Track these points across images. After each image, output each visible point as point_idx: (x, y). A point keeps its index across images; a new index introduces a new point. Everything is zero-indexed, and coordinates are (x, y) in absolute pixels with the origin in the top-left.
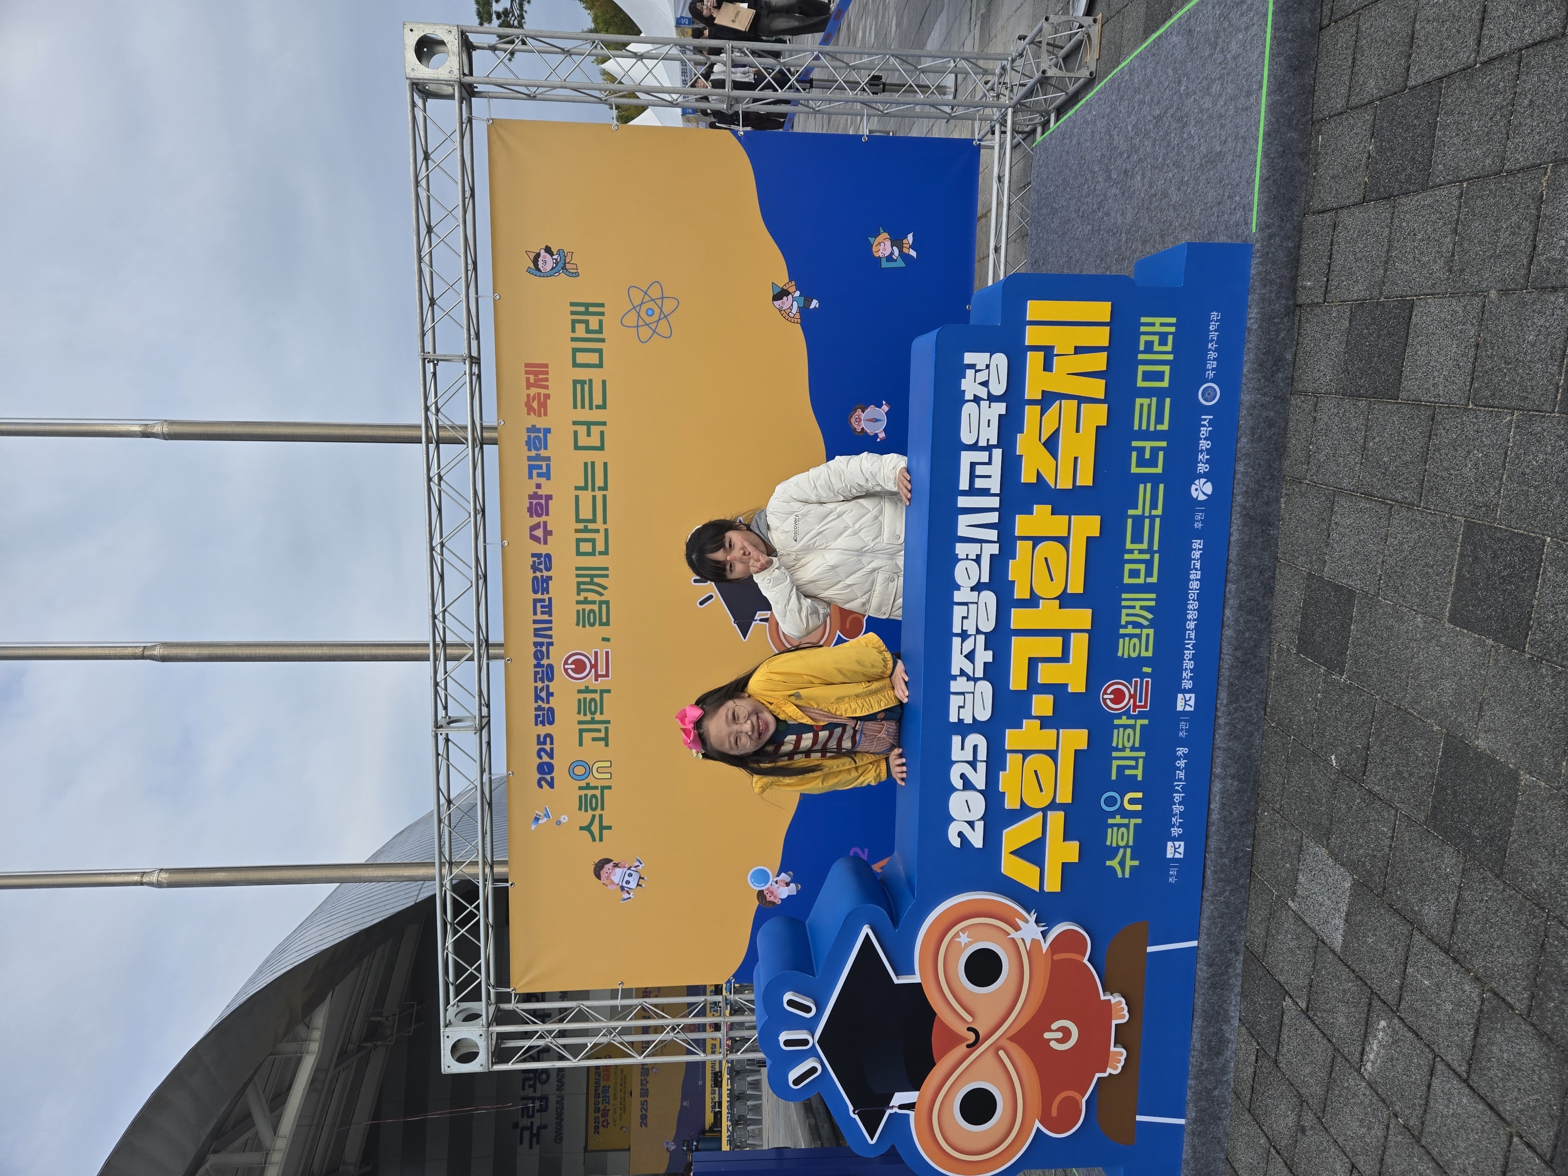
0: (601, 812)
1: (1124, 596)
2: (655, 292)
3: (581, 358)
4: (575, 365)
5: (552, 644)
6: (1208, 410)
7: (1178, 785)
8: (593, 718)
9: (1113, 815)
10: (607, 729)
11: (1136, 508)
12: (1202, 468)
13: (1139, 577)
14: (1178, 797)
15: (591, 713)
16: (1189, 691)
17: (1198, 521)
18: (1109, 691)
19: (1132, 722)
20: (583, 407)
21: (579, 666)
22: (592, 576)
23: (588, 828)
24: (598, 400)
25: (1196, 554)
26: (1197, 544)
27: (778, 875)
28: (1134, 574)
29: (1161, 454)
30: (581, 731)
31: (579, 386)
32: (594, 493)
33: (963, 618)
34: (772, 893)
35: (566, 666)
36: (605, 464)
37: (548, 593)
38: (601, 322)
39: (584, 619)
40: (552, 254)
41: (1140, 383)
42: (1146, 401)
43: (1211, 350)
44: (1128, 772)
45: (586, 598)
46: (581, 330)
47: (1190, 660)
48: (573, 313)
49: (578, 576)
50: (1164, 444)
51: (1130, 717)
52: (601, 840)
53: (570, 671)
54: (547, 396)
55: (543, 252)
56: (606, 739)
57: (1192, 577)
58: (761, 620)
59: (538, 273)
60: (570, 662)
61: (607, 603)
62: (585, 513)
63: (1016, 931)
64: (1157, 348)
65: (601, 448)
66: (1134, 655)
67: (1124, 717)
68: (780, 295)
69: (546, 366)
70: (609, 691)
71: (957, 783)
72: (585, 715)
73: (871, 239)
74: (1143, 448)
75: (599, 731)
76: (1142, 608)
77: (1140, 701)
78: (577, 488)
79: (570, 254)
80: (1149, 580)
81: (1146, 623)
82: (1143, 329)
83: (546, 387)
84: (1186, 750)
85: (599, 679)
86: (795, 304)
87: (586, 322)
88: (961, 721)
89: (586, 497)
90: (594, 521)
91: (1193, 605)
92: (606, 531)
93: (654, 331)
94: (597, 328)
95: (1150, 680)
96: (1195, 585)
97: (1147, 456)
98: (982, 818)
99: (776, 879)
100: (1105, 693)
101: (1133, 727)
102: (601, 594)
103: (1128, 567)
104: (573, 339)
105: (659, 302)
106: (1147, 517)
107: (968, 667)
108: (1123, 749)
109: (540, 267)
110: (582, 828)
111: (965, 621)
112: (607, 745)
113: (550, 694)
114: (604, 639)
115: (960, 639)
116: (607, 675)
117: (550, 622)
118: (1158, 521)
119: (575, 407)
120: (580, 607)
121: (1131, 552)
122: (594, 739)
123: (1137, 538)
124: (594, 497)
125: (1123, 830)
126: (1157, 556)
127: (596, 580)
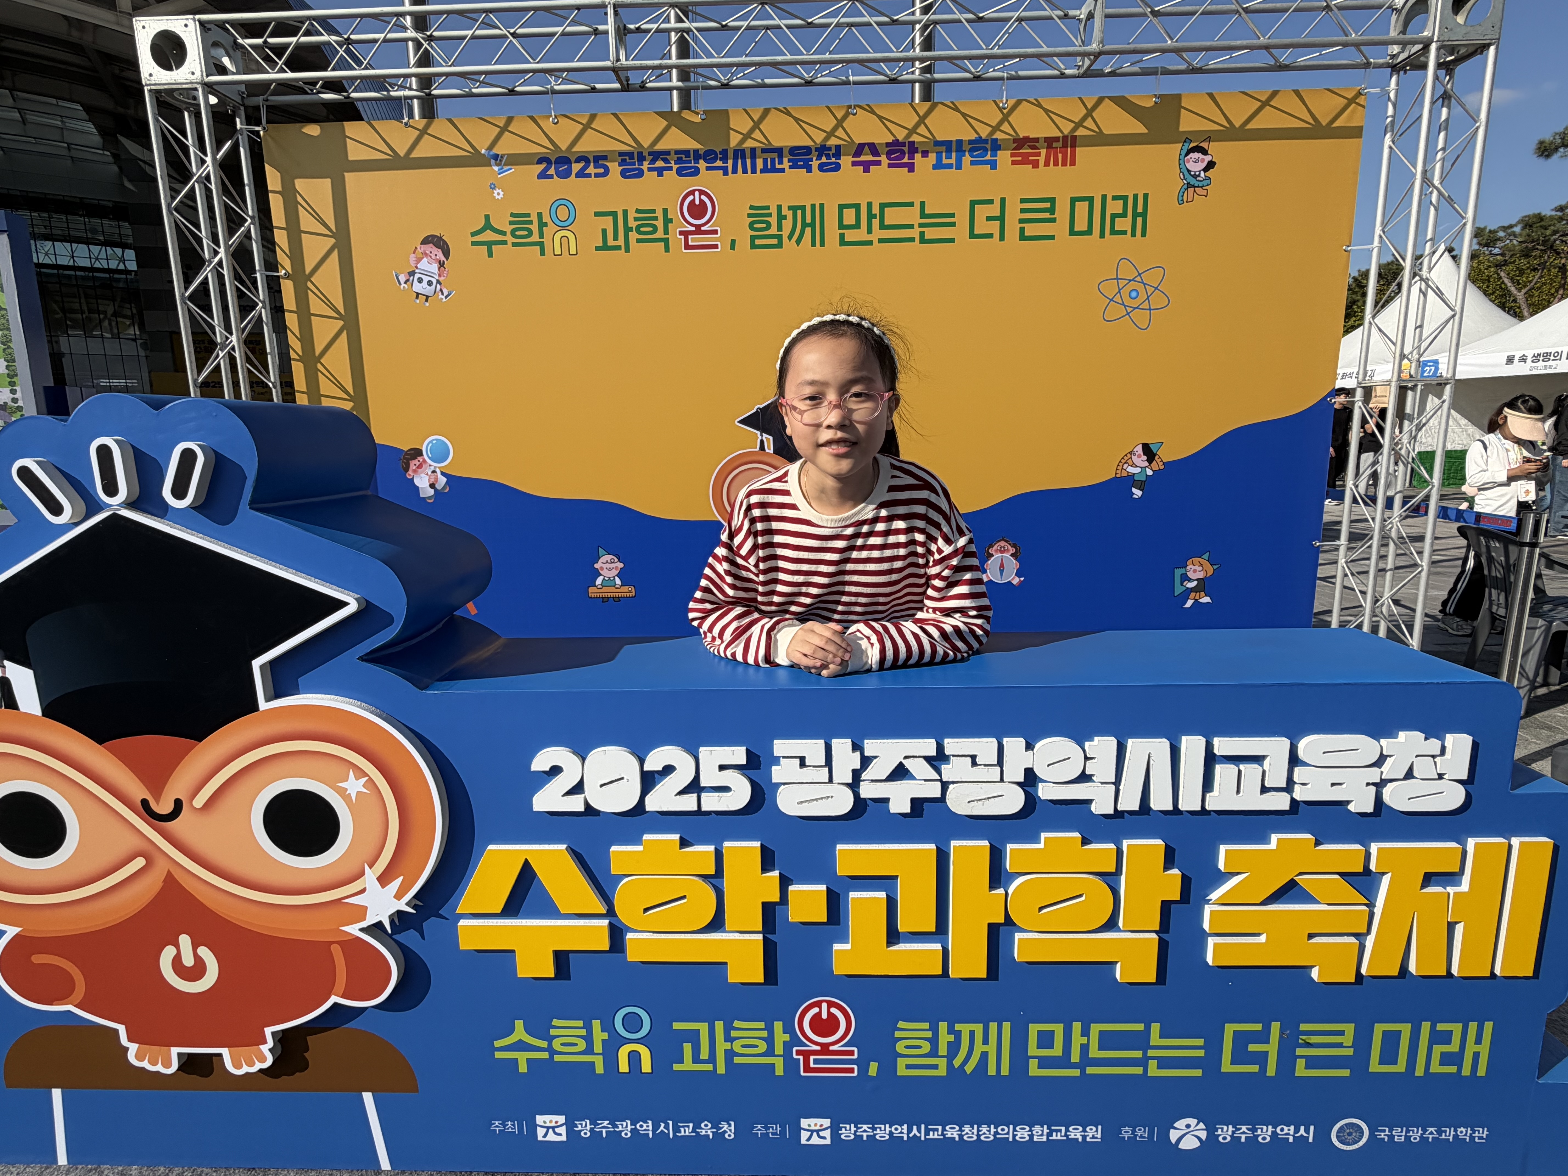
0: (510, 243)
1: (1007, 1026)
2: (1157, 300)
3: (1082, 208)
4: (1074, 200)
5: (726, 173)
6: (1323, 1135)
7: (667, 1127)
8: (631, 229)
9: (608, 1027)
10: (618, 248)
11: (1162, 1036)
12: (1225, 1133)
13: (1039, 1047)
14: (647, 1127)
15: (638, 227)
16: (835, 1135)
17: (1134, 1132)
18: (834, 1010)
19: (779, 1049)
20: (1023, 211)
21: (697, 210)
22: (812, 225)
23: (488, 226)
24: (1031, 230)
25: (1076, 1133)
26: (1094, 1133)
27: (443, 474)
28: (1046, 1040)
29: (1255, 1069)
30: (614, 214)
31: (1048, 205)
32: (916, 226)
33: (973, 758)
34: (420, 467)
35: (697, 193)
36: (952, 240)
37: (790, 167)
38: (1124, 233)
39: (758, 214)
40: (1206, 170)
41: (1379, 1029)
42: (1348, 1039)
43: (1425, 1131)
44: (687, 1048)
45: (785, 217)
46: (1114, 207)
47: (891, 1133)
48: (1136, 197)
49: (813, 206)
50: (1271, 1071)
51: (788, 1046)
52: (474, 243)
53: (691, 197)
54: (1036, 165)
55: (1208, 158)
56: (605, 247)
57: (1037, 1129)
58: (762, 442)
59: (1184, 152)
60: (703, 197)
61: (779, 245)
62: (892, 216)
63: (378, 879)
64: (1438, 1049)
65: (972, 235)
66: (900, 1047)
67: (787, 1037)
68: (1149, 453)
69: (1073, 163)
70: (667, 249)
71: (655, 760)
72: (636, 219)
73: (1206, 556)
74: (1267, 1042)
75: (616, 238)
76: (984, 1056)
77: (816, 1061)
78: (923, 204)
79: (1205, 193)
80: (1033, 1064)
81: (957, 1063)
82: (1473, 1026)
83: (1047, 164)
84: (730, 1135)
85: (682, 237)
86: (1138, 470)
87: (1124, 215)
88: (776, 761)
89: (912, 216)
90: (883, 226)
91: (987, 1133)
92: (870, 243)
93: (1111, 300)
94: (1117, 228)
95: (856, 1074)
96: (1023, 1134)
97: (1252, 1047)
98: (587, 805)
99: (438, 470)
100: (831, 1004)
101: (770, 1052)
102: (790, 237)
103: (1058, 1029)
104: (1104, 197)
105: (1146, 305)
106: (1145, 1053)
107: (880, 769)
108: (728, 1039)
109: (1192, 155)
110: (487, 217)
111: (969, 760)
112: (598, 248)
113: (660, 172)
114: (733, 242)
115: (933, 753)
116: (688, 247)
117: (754, 171)
118: (1139, 1070)
119: (1023, 201)
120: (773, 210)
121: (1085, 1032)
122: (604, 231)
123: (1107, 1041)
124: (911, 226)
125: (582, 1045)
126: (1076, 1073)
127: (808, 230)
